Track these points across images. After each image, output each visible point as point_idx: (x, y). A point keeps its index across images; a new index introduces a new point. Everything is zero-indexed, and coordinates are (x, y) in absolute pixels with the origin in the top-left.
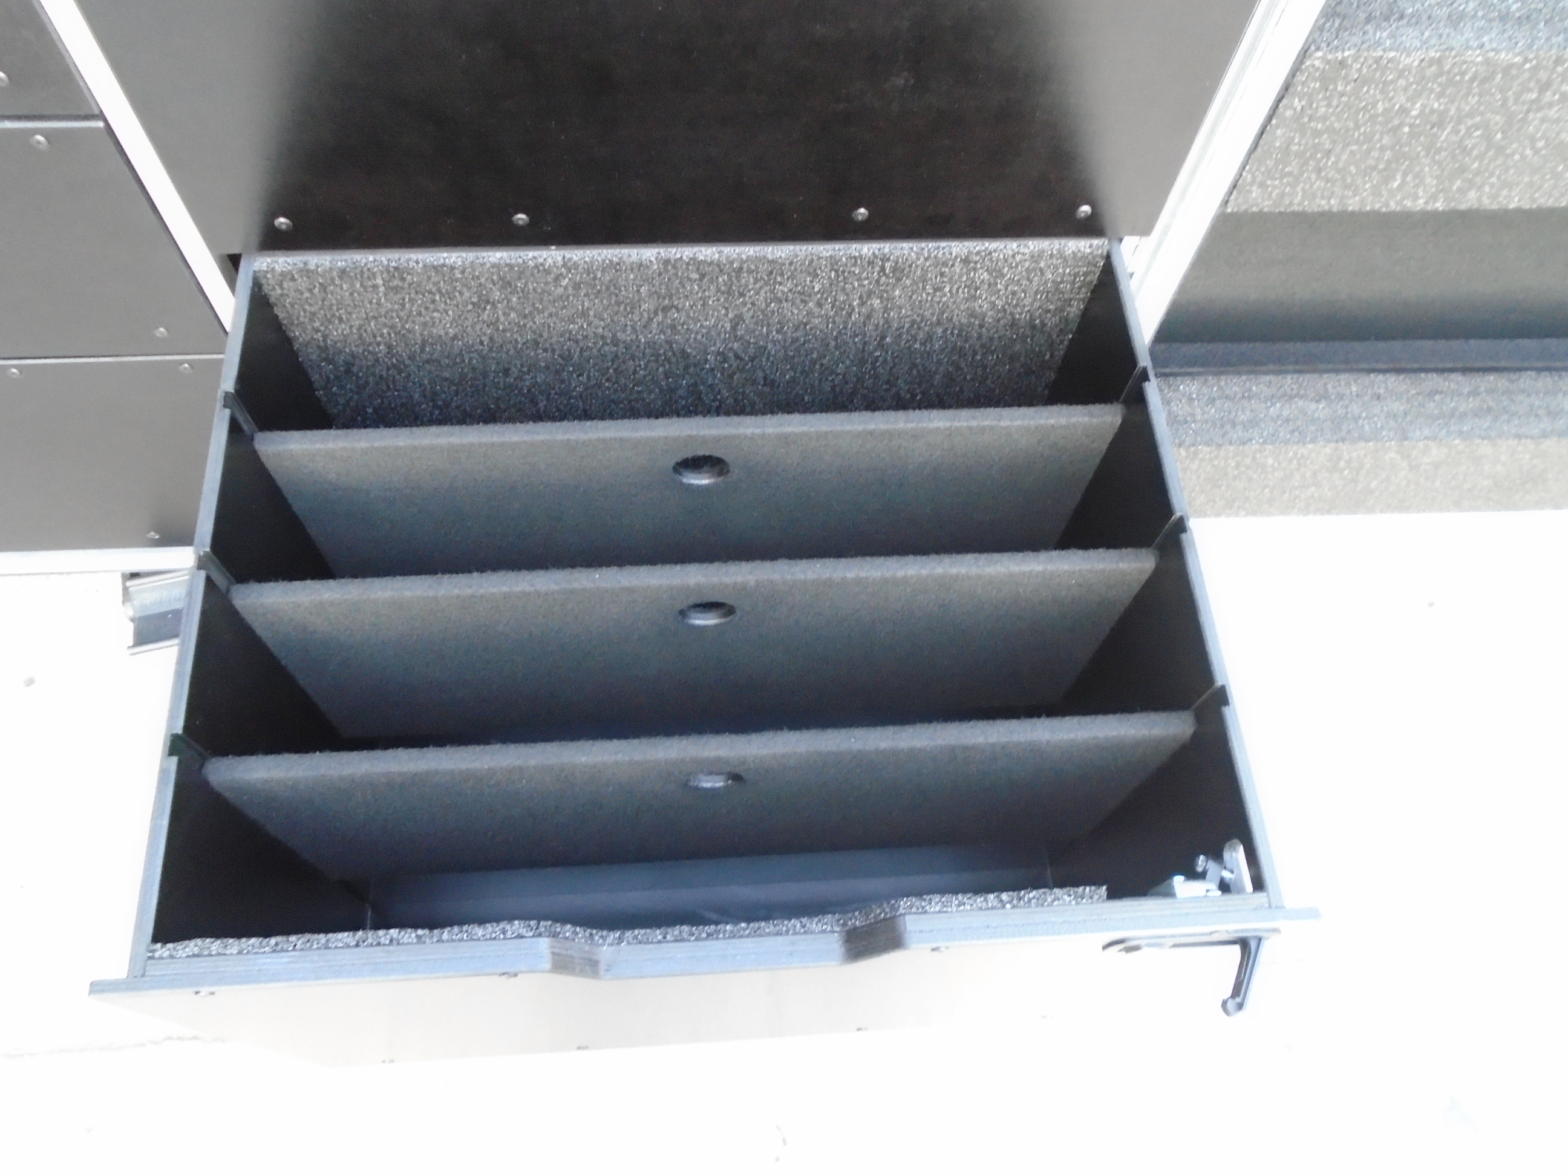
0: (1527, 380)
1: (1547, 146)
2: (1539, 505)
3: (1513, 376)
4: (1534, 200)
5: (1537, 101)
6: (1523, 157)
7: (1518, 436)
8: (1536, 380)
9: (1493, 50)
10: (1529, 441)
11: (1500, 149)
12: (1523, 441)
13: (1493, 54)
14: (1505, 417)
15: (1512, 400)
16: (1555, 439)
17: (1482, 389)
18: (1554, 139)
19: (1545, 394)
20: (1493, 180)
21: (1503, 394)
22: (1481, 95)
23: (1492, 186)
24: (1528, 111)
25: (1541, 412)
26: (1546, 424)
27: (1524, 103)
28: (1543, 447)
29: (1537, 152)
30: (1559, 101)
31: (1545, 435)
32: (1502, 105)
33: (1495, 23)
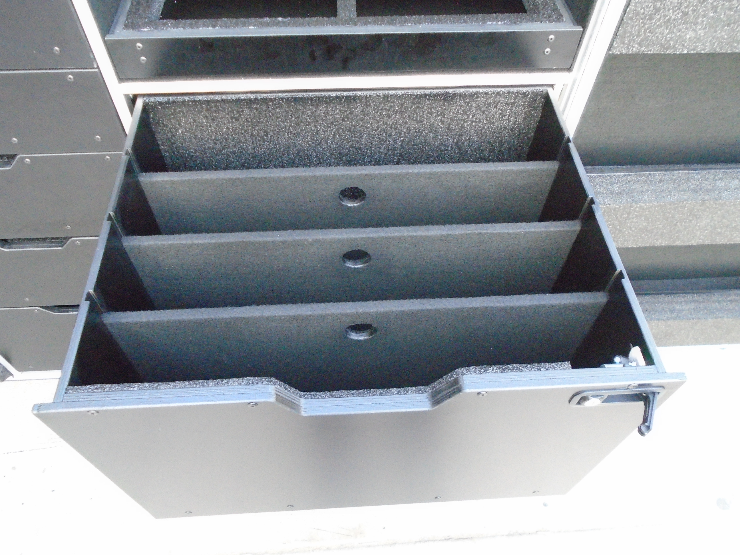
0: (661, 298)
1: (636, 230)
2: (674, 344)
3: (656, 296)
4: (637, 245)
5: (628, 217)
6: (629, 233)
7: (658, 320)
8: (665, 298)
9: (608, 204)
10: (662, 321)
11: (620, 231)
12: (660, 321)
13: (608, 205)
14: (653, 312)
15: (655, 305)
16: (672, 320)
17: (644, 302)
18: (638, 227)
19: (668, 303)
20: (621, 239)
21: (652, 303)
22: (608, 216)
23: (621, 241)
24: (626, 220)
25: (667, 310)
26: (669, 315)
27: (624, 218)
28: (668, 323)
29: (633, 231)
30: (635, 217)
31: (668, 319)
32: (617, 219)
33: (610, 195)
